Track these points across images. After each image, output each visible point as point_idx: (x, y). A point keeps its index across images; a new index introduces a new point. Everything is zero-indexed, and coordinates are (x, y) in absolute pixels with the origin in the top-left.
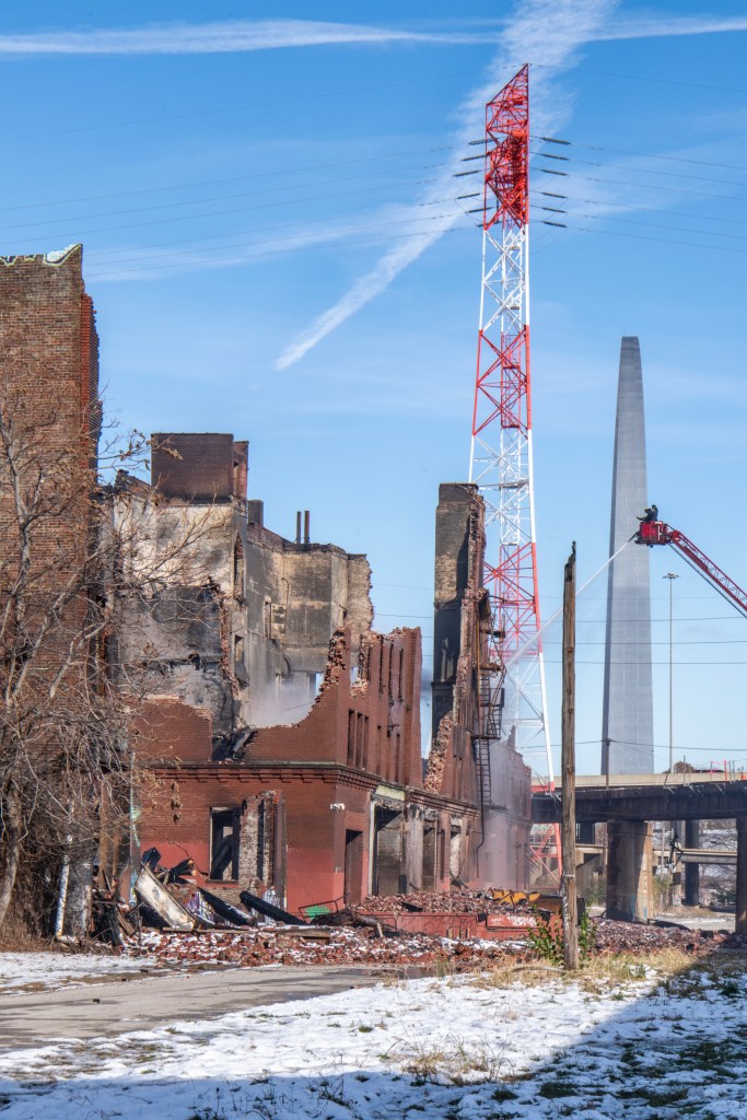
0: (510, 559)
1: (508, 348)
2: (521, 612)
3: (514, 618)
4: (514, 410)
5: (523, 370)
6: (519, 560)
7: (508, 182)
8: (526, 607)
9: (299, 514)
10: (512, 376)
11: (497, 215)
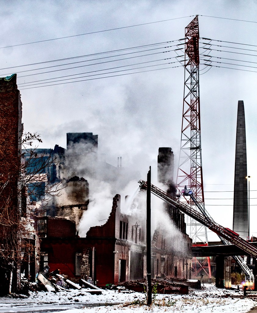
0: (194, 172)
1: (193, 104)
2: (197, 189)
3: (195, 191)
4: (195, 124)
5: (198, 111)
6: (197, 172)
7: (192, 52)
8: (199, 187)
9: (118, 158)
10: (194, 113)
11: (189, 62)
